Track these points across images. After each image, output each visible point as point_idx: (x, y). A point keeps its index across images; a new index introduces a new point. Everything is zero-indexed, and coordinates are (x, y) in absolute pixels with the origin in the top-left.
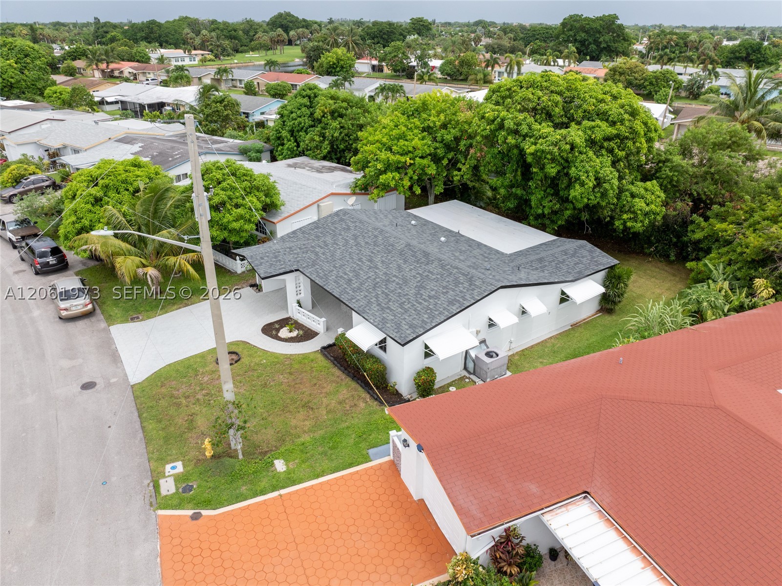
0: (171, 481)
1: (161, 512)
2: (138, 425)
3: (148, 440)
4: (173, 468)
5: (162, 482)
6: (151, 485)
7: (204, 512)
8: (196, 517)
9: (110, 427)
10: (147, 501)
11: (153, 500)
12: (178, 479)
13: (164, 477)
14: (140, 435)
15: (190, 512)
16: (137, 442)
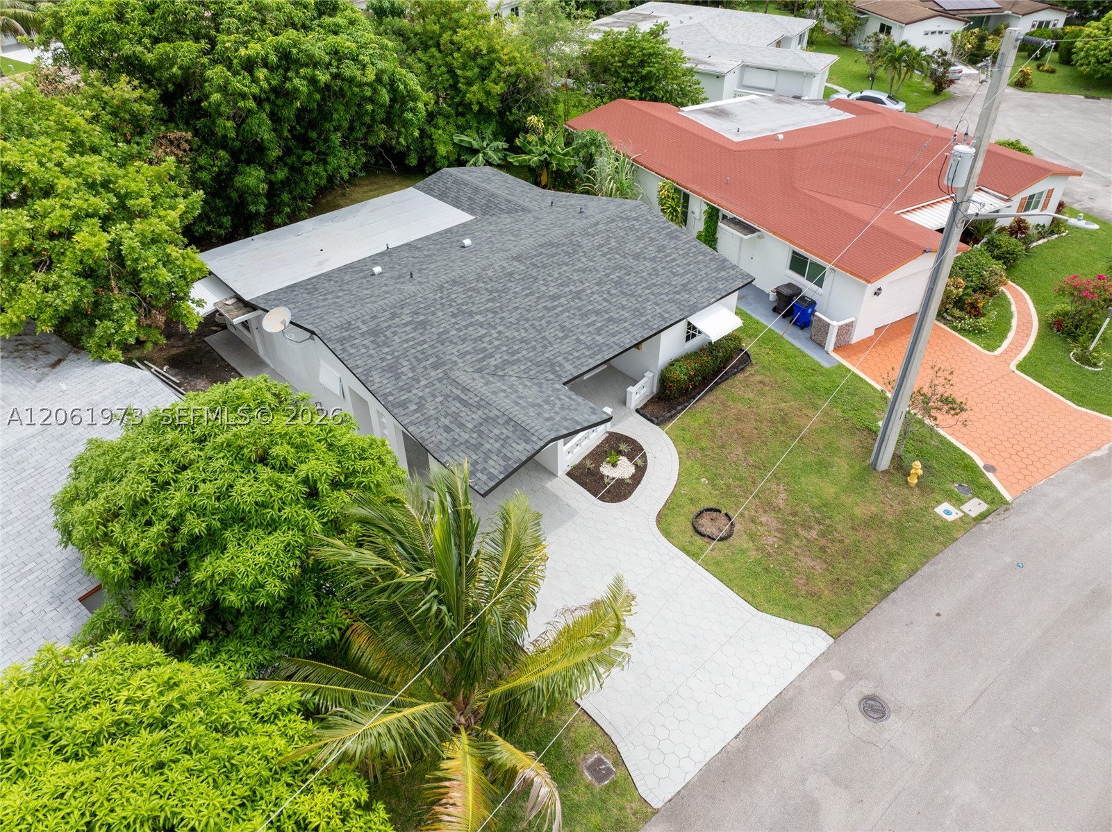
0: (966, 508)
1: (1008, 497)
2: (914, 580)
3: (926, 558)
4: (948, 513)
5: (974, 514)
6: (985, 521)
7: (981, 464)
8: (990, 468)
9: (938, 615)
10: (1007, 514)
11: (1001, 510)
12: (959, 502)
13: (966, 515)
14: (926, 569)
15: (990, 475)
16: (939, 567)
